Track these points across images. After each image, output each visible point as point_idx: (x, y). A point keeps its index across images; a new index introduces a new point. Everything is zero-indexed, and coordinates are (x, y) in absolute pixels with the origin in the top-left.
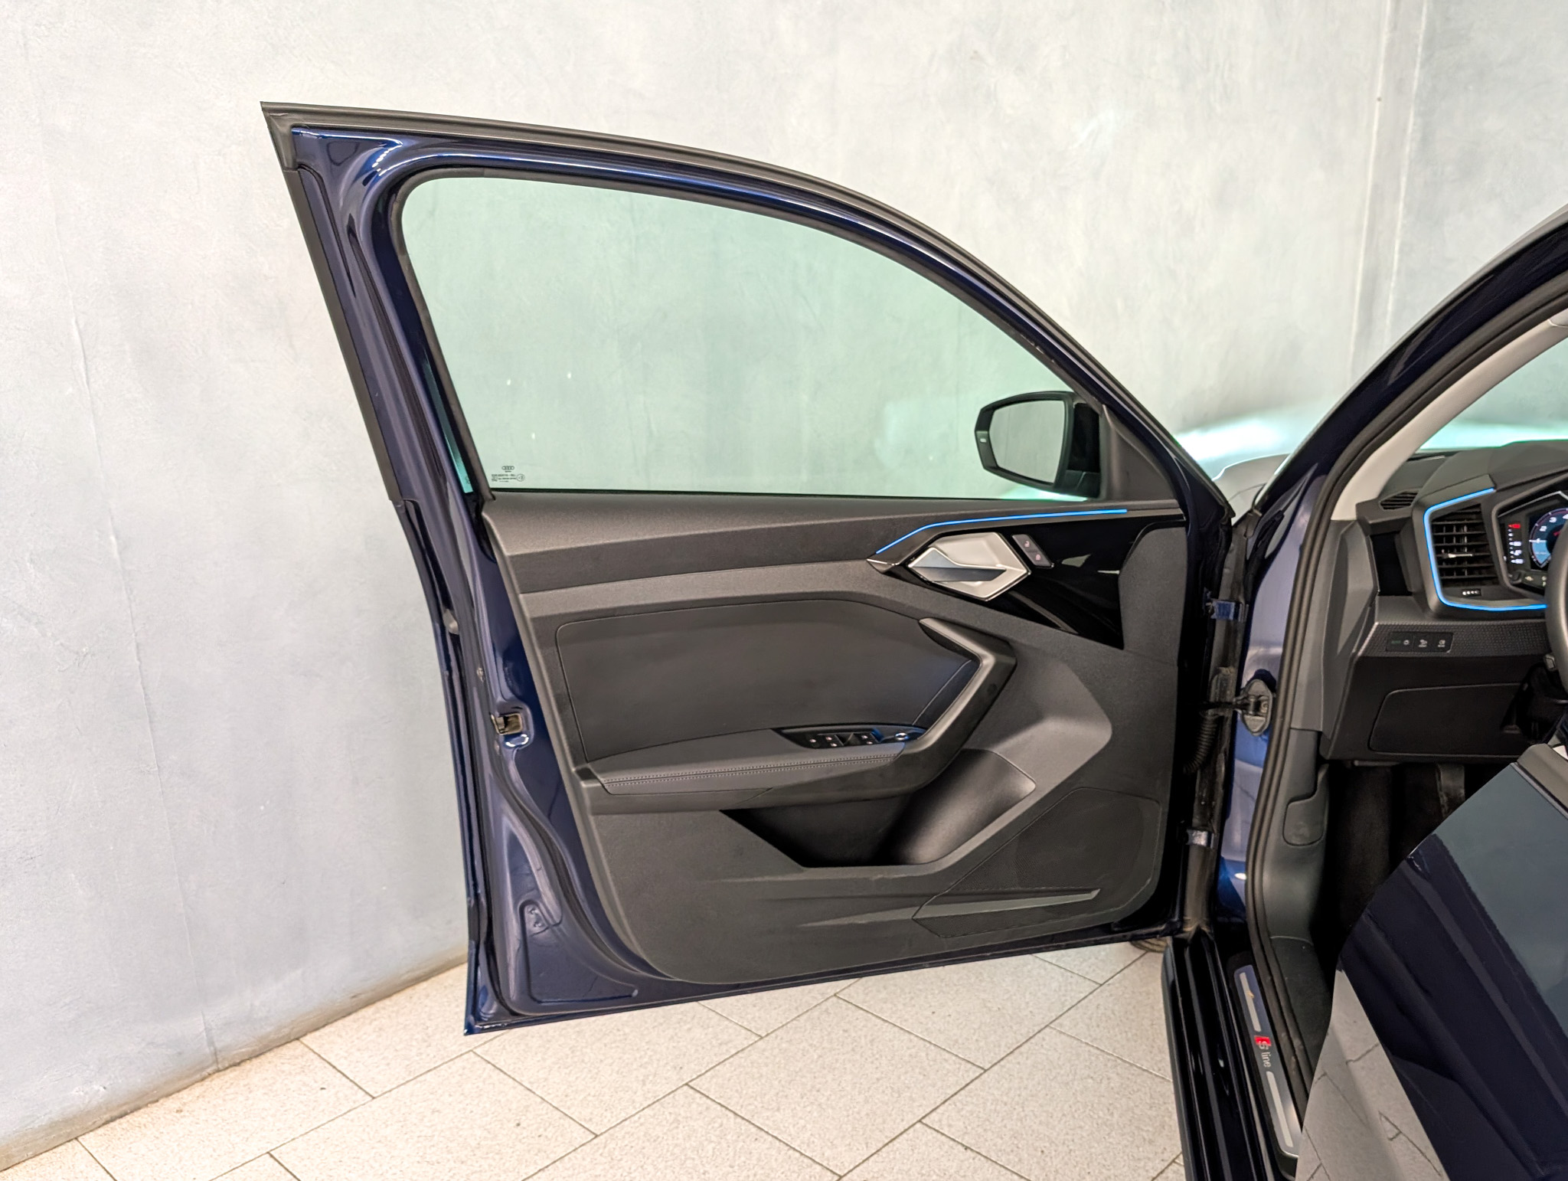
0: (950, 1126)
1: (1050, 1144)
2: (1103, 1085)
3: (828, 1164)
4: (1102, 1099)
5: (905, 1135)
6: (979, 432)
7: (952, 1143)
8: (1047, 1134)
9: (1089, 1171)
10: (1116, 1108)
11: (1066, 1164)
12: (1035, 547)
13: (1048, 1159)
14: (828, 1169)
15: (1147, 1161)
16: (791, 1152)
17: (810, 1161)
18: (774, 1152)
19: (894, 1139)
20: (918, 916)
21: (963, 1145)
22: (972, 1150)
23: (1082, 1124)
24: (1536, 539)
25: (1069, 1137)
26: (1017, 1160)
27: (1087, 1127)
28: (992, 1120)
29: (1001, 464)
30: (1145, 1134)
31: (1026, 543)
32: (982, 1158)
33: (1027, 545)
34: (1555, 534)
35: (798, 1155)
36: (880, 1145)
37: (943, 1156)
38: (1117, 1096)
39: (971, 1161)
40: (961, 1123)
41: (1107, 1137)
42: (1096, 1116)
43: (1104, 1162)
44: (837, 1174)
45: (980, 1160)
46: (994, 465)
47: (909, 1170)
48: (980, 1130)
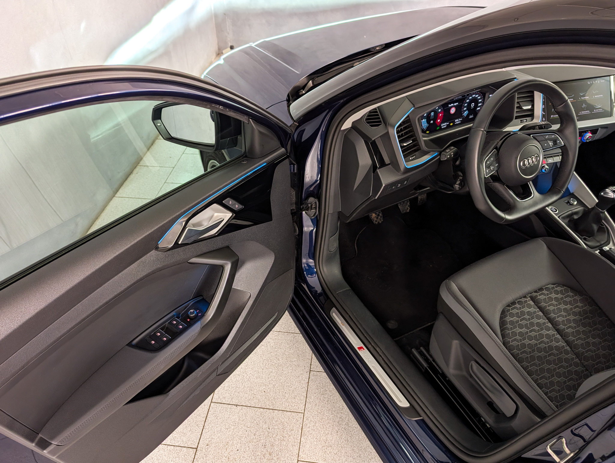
0: (224, 398)
1: (265, 386)
2: (268, 347)
3: (188, 445)
4: (272, 354)
5: (209, 412)
6: (155, 121)
7: (230, 406)
8: (262, 382)
9: (285, 392)
10: (278, 356)
11: (276, 393)
12: (234, 202)
13: (268, 394)
14: (189, 448)
15: (301, 375)
16: (169, 447)
17: (179, 448)
18: (162, 452)
19: (207, 417)
20: (218, 373)
21: (235, 405)
22: (239, 405)
23: (271, 370)
24: (423, 120)
25: (270, 379)
26: (257, 401)
27: (274, 371)
28: (238, 386)
29: (173, 135)
30: (294, 363)
31: (229, 202)
32: (245, 407)
33: (230, 203)
34: (429, 116)
35: (172, 447)
36: (203, 423)
37: (230, 415)
38: (276, 350)
39: (241, 411)
40: (228, 394)
41: (283, 372)
42: (274, 364)
43: (288, 384)
44: (194, 448)
45: (244, 409)
46: (170, 137)
47: (221, 429)
48: (237, 394)
